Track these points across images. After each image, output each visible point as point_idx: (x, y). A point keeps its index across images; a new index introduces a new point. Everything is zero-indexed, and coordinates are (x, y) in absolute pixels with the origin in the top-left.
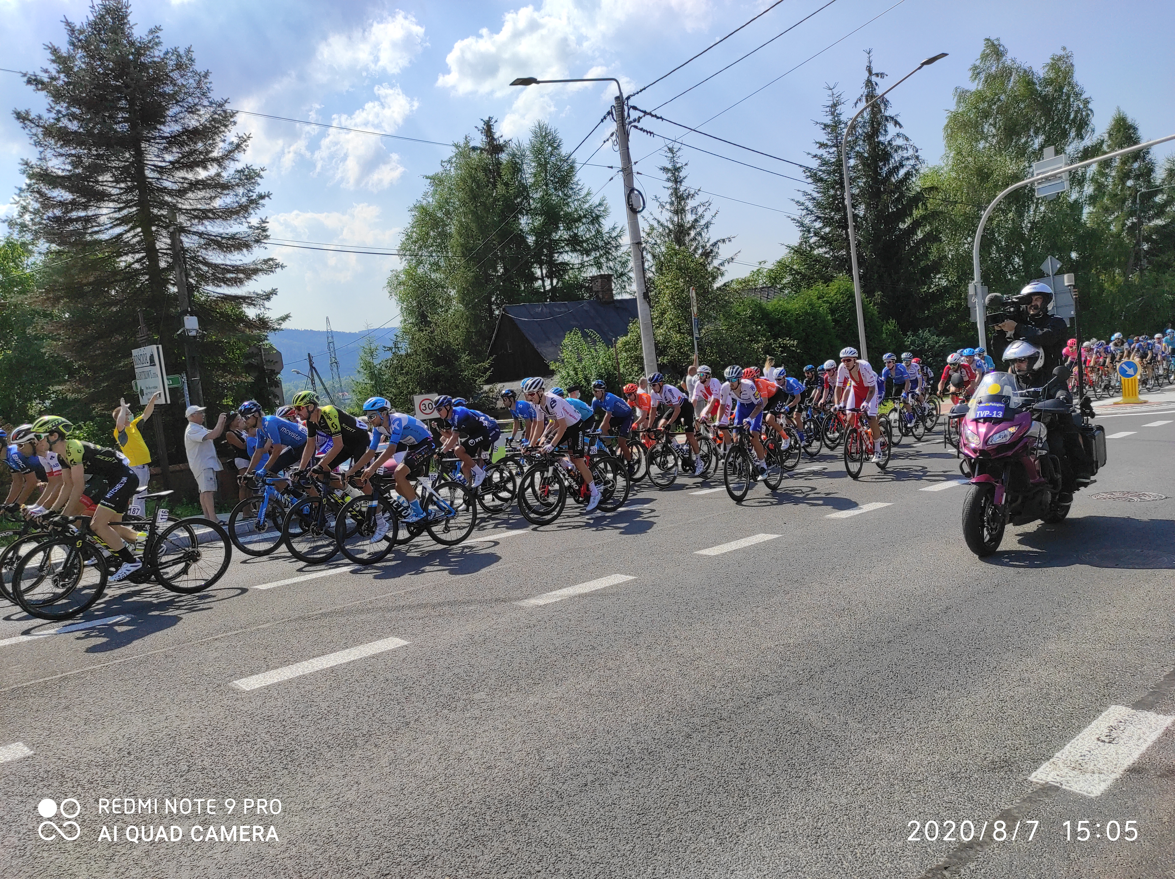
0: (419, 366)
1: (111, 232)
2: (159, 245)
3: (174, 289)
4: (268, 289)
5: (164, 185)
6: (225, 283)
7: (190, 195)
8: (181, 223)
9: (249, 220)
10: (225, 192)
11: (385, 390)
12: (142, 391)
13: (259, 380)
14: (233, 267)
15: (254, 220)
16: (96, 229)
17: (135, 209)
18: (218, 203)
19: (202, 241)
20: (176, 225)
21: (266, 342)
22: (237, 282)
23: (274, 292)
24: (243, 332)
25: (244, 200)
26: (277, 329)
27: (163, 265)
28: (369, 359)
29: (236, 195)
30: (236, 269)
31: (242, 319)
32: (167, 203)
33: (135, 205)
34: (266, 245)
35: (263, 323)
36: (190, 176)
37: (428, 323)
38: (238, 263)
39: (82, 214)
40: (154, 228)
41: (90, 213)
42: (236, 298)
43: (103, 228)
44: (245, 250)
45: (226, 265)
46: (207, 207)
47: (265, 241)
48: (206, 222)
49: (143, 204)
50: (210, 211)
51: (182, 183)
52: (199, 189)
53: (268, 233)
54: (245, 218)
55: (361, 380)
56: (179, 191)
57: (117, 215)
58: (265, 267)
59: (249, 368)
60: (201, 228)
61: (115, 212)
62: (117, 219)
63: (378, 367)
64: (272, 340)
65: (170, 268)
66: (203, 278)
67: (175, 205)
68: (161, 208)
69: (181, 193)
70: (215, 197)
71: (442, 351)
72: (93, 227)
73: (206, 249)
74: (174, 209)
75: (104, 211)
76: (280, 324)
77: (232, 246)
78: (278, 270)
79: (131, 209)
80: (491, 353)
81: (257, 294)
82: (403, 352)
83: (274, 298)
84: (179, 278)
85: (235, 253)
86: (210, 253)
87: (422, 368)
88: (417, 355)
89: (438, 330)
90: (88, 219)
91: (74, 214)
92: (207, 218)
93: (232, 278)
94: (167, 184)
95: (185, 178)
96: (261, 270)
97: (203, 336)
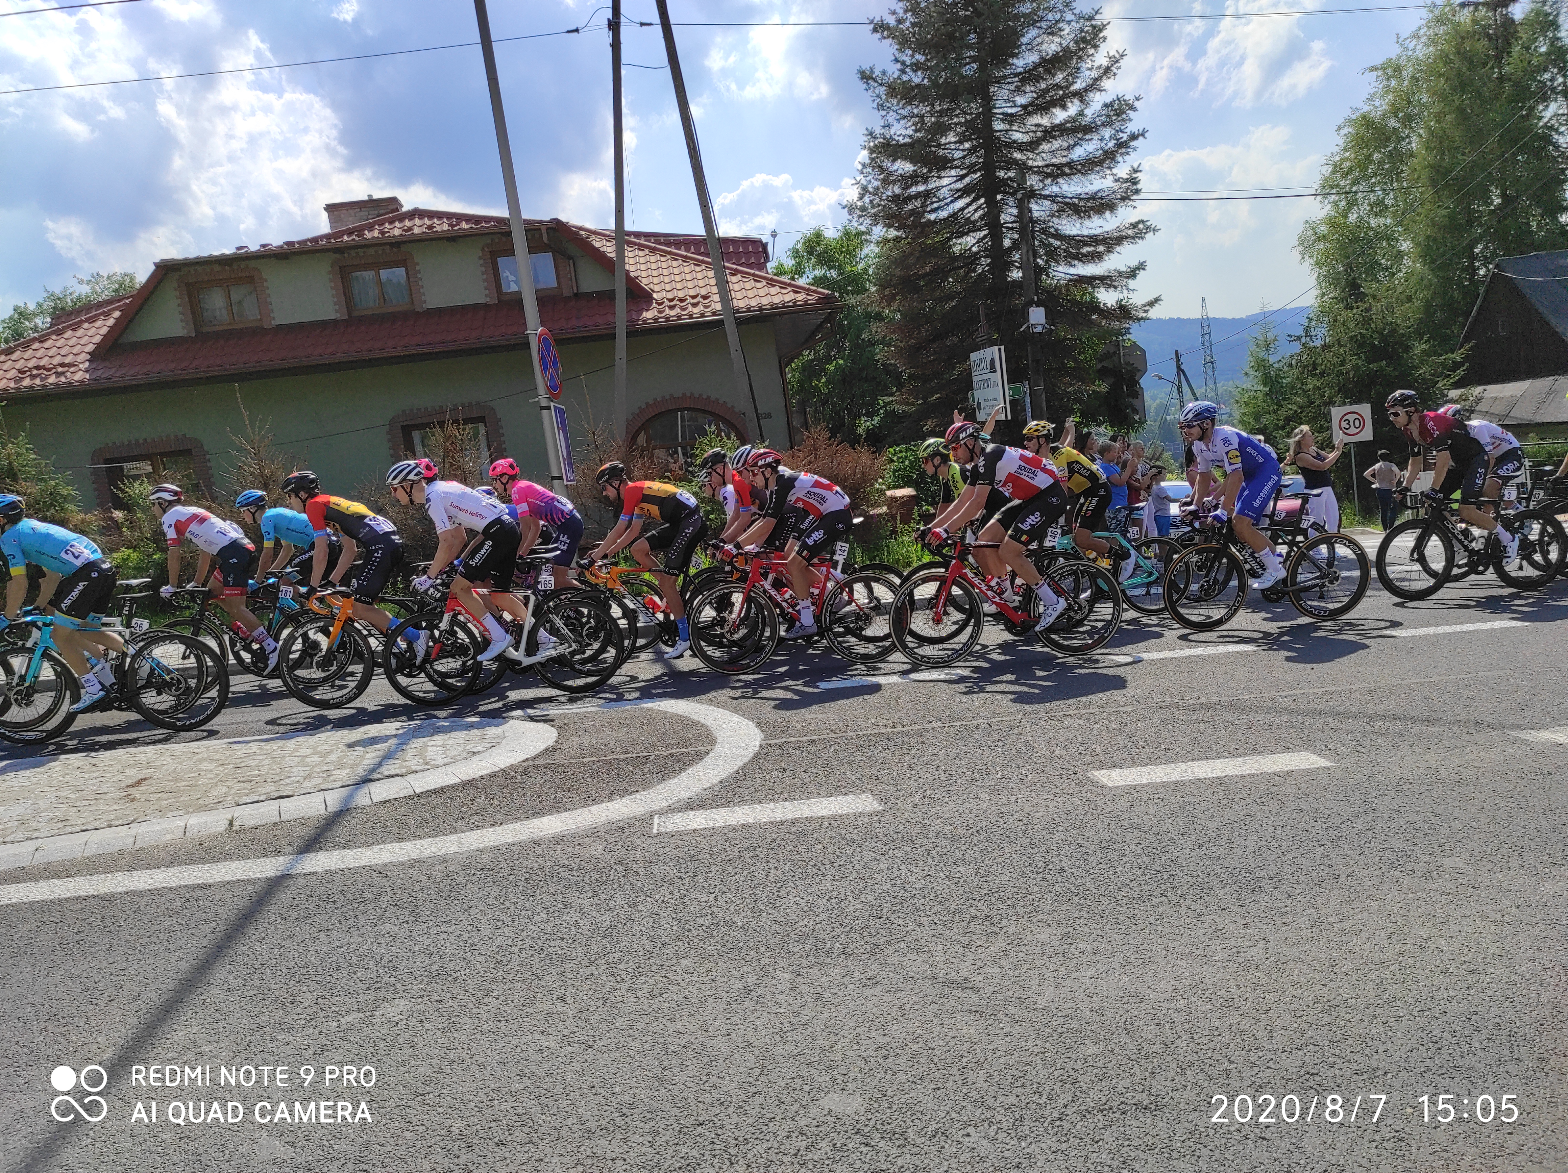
0: (1342, 363)
1: (951, 206)
2: (1004, 218)
3: (1016, 274)
4: (1134, 263)
5: (1013, 138)
6: (1080, 260)
7: (1045, 146)
8: (1031, 185)
9: (1115, 171)
10: (1087, 137)
11: (1284, 399)
12: (979, 404)
13: (1115, 388)
14: (1091, 237)
15: (1122, 170)
16: (935, 205)
17: (979, 174)
18: (1078, 153)
19: (1055, 207)
20: (1024, 188)
21: (1126, 337)
22: (1095, 257)
23: (1141, 266)
24: (1098, 325)
25: (1111, 144)
26: (1142, 318)
27: (1007, 243)
28: (1262, 354)
29: (1102, 139)
30: (1095, 240)
31: (1094, 307)
32: (1016, 162)
33: (979, 170)
34: (1135, 203)
35: (1124, 312)
36: (1045, 121)
37: (1361, 297)
38: (1098, 231)
39: (921, 188)
40: (999, 197)
41: (930, 187)
42: (1091, 280)
43: (942, 203)
44: (1108, 213)
45: (1082, 236)
46: (1064, 160)
47: (1134, 198)
48: (1060, 180)
49: (989, 168)
50: (1068, 164)
51: (1035, 132)
52: (1054, 137)
53: (1139, 186)
54: (1110, 168)
55: (1249, 386)
56: (1031, 144)
57: (959, 185)
58: (1130, 232)
59: (1102, 373)
60: (1055, 189)
61: (957, 181)
62: (958, 190)
63: (1276, 366)
64: (1136, 335)
65: (1015, 246)
66: (1052, 255)
67: (1024, 164)
68: (1008, 169)
69: (1032, 146)
70: (1074, 146)
71: (1384, 338)
72: (932, 203)
73: (1059, 217)
74: (1024, 168)
75: (946, 181)
76: (1146, 311)
77: (1092, 208)
78: (1149, 236)
79: (974, 176)
80: (1467, 339)
81: (1120, 272)
82: (1318, 343)
83: (1141, 274)
84: (1025, 258)
85: (1095, 218)
86: (1064, 222)
87: (1349, 366)
88: (1341, 346)
89: (1377, 307)
90: (927, 194)
91: (914, 190)
92: (1063, 174)
93: (1089, 252)
94: (1018, 136)
95: (1038, 125)
96: (1127, 237)
97: (1050, 333)
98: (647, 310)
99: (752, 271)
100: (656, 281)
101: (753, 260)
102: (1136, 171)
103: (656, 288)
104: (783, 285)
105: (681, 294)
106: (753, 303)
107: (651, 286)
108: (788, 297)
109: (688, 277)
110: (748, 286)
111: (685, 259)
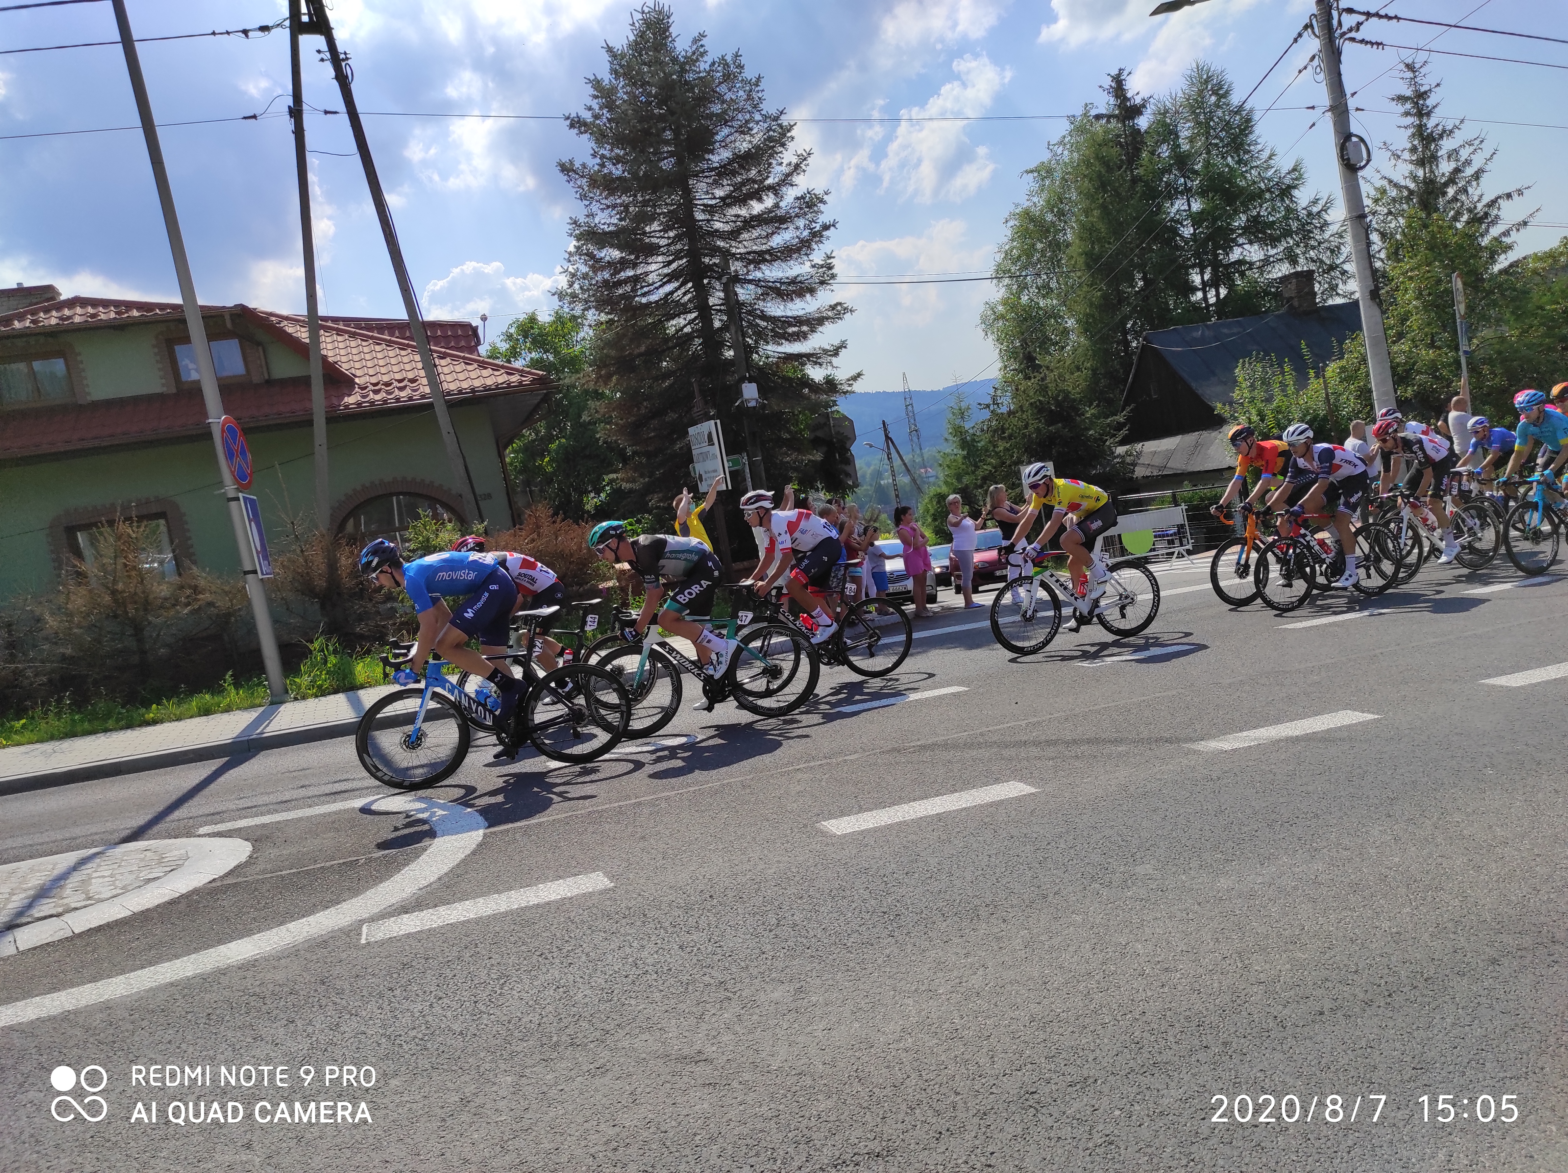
0: (1026, 427)
1: (660, 290)
2: (712, 301)
3: (730, 354)
4: (837, 343)
5: (715, 227)
6: (787, 340)
7: (745, 236)
8: (735, 271)
9: (811, 257)
10: (784, 226)
11: (980, 461)
12: (700, 475)
13: (829, 456)
14: (794, 318)
15: (817, 257)
16: (646, 289)
17: (685, 260)
18: (777, 241)
19: (760, 291)
20: (729, 274)
21: (834, 409)
22: (800, 337)
23: (843, 345)
24: (808, 398)
25: (806, 233)
26: (847, 392)
27: (717, 324)
28: (957, 422)
29: (797, 228)
30: (799, 321)
31: (806, 382)
32: (719, 249)
33: (685, 256)
34: (831, 287)
35: (831, 385)
36: (743, 212)
37: (1037, 368)
38: (801, 313)
39: (630, 273)
40: (705, 281)
41: (639, 272)
42: (798, 357)
43: (652, 288)
44: (808, 295)
45: (787, 317)
46: (764, 248)
47: (831, 282)
48: (762, 266)
49: (694, 255)
50: (768, 252)
51: (735, 222)
52: (753, 227)
53: (834, 271)
54: (807, 255)
55: (949, 451)
56: (732, 232)
57: (666, 271)
58: (830, 314)
59: (816, 443)
60: (759, 275)
61: (664, 266)
62: (667, 275)
63: (971, 431)
64: (843, 407)
65: (725, 328)
66: (760, 335)
67: (728, 251)
68: (712, 256)
69: (734, 235)
70: (773, 233)
71: (1058, 404)
72: (642, 287)
73: (764, 300)
74: (726, 255)
75: (653, 267)
76: (850, 385)
77: (794, 292)
78: (847, 317)
79: (681, 262)
80: (1127, 403)
81: (824, 350)
82: (1004, 409)
83: (843, 352)
84: (735, 338)
85: (797, 301)
86: (769, 305)
87: (1031, 428)
88: (1023, 412)
89: (1051, 376)
90: (636, 279)
91: (623, 275)
92: (765, 261)
93: (794, 333)
94: (718, 225)
95: (738, 216)
96: (827, 318)
97: (763, 406)
98: (349, 395)
99: (462, 354)
100: (357, 365)
101: (463, 343)
102: (829, 257)
103: (358, 373)
104: (496, 367)
105: (386, 379)
106: (465, 385)
107: (353, 371)
108: (502, 378)
109: (393, 361)
110: (458, 368)
111: (389, 343)
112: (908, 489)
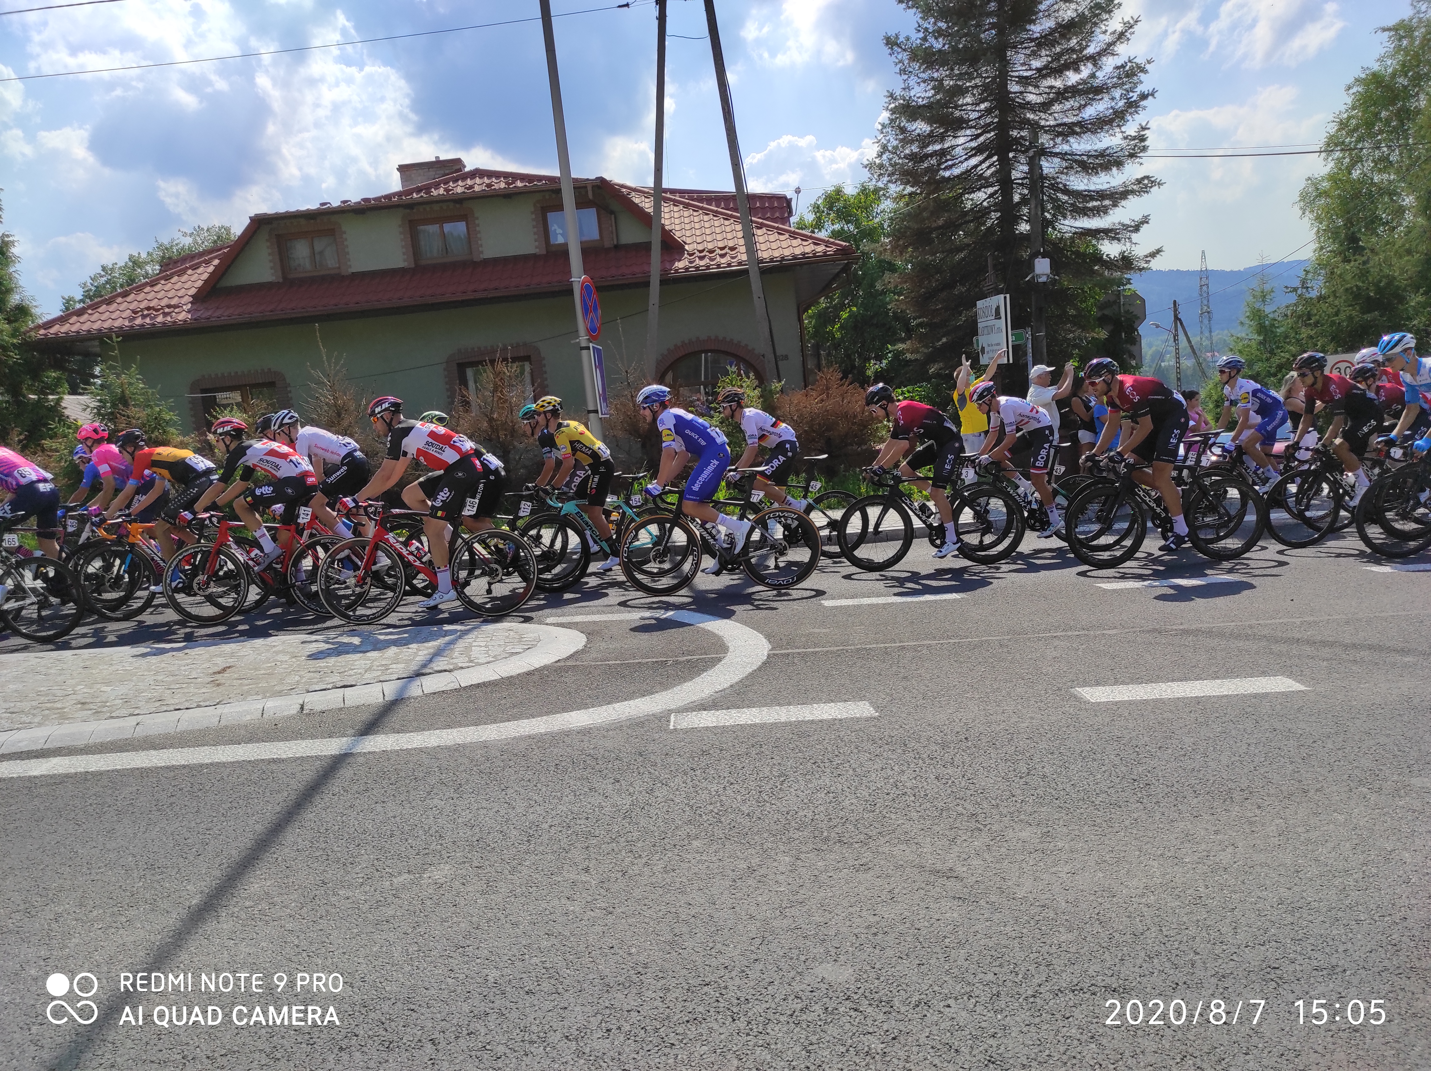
0: (1337, 314)
1: (965, 164)
2: (1015, 174)
3: (1024, 227)
4: (1138, 218)
5: (1027, 99)
6: (1086, 214)
7: (1057, 107)
8: (1042, 144)
9: (1123, 129)
10: (1100, 97)
11: (1278, 347)
12: (983, 348)
13: (1114, 334)
14: (1098, 192)
15: (1131, 128)
16: (950, 163)
17: (993, 134)
18: (1090, 112)
19: (1064, 164)
20: (1036, 147)
21: (1128, 286)
22: (1100, 211)
23: (1145, 221)
24: (1102, 275)
25: (1121, 103)
26: (1144, 268)
27: (1016, 198)
28: (1257, 305)
29: (1113, 99)
30: (1101, 195)
31: (1097, 258)
32: (1028, 121)
33: (993, 129)
34: (1141, 160)
35: (1126, 262)
36: (1058, 83)
37: (1359, 250)
38: (1105, 187)
39: (937, 147)
40: (1011, 155)
41: (946, 146)
42: (1095, 233)
43: (956, 161)
44: (1114, 169)
45: (1089, 191)
46: (1074, 119)
47: (1141, 154)
48: (1072, 140)
49: (1003, 128)
50: (1079, 124)
51: (1048, 94)
52: (1067, 99)
53: (1146, 143)
54: (1119, 126)
55: (1244, 335)
56: (1043, 104)
57: (974, 144)
58: (1135, 187)
59: (1102, 321)
60: (1066, 148)
61: (971, 140)
62: (973, 149)
63: (1271, 316)
64: (1137, 284)
65: (1024, 201)
66: (1060, 209)
67: (1037, 123)
68: (1022, 129)
69: (1045, 107)
70: (1085, 106)
71: (1379, 290)
72: (947, 161)
73: (1067, 174)
74: (1035, 127)
75: (961, 140)
76: (1147, 262)
77: (1101, 165)
78: (1154, 191)
79: (989, 135)
81: (1123, 225)
82: (1314, 294)
83: (1144, 228)
84: (1033, 213)
85: (1102, 175)
86: (1072, 178)
87: (1343, 316)
88: (1336, 297)
89: (1375, 260)
90: (943, 153)
91: (930, 149)
92: (1074, 133)
93: (1094, 207)
94: (1031, 98)
95: (1051, 87)
96: (1133, 192)
97: (1054, 282)
98: (679, 261)
99: (776, 225)
100: (688, 233)
101: (777, 215)
102: (1144, 129)
103: (688, 240)
104: (805, 238)
105: (710, 246)
106: (777, 254)
107: (684, 238)
108: (809, 248)
109: (718, 230)
110: (772, 238)
111: (716, 214)
112: (1189, 372)
